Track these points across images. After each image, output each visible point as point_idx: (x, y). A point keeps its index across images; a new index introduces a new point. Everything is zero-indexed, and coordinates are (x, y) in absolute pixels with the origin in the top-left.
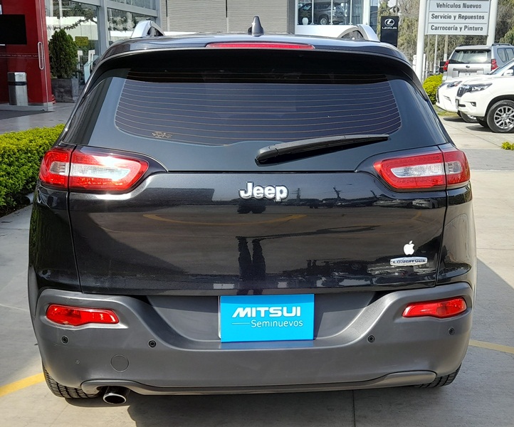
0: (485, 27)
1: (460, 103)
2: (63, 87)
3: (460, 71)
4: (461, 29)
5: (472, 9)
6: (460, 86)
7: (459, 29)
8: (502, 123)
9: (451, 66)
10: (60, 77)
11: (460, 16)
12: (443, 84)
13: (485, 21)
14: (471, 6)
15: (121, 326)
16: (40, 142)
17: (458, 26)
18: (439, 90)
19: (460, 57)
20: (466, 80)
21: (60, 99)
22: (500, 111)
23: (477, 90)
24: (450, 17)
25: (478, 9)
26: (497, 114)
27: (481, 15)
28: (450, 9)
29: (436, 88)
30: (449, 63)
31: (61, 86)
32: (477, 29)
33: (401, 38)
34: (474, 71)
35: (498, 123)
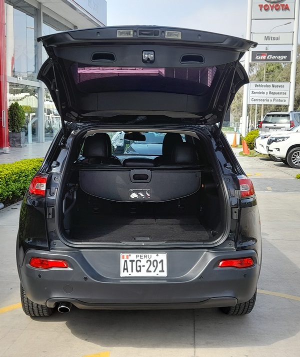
0: (287, 100)
1: (270, 149)
2: (15, 138)
3: (270, 128)
4: (271, 101)
5: (278, 88)
6: (269, 138)
7: (270, 101)
8: (297, 162)
9: (264, 125)
10: (13, 131)
11: (270, 93)
12: (259, 137)
13: (287, 95)
14: (277, 86)
15: (69, 269)
16: (7, 172)
17: (270, 99)
18: (256, 140)
19: (270, 119)
20: (274, 134)
21: (13, 145)
22: (296, 154)
23: (280, 141)
24: (264, 93)
25: (282, 88)
26: (294, 156)
27: (285, 92)
28: (264, 88)
29: (254, 139)
30: (263, 123)
31: (13, 137)
32: (282, 101)
33: (233, 105)
34: (280, 128)
35: (294, 162)
